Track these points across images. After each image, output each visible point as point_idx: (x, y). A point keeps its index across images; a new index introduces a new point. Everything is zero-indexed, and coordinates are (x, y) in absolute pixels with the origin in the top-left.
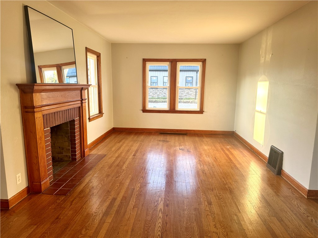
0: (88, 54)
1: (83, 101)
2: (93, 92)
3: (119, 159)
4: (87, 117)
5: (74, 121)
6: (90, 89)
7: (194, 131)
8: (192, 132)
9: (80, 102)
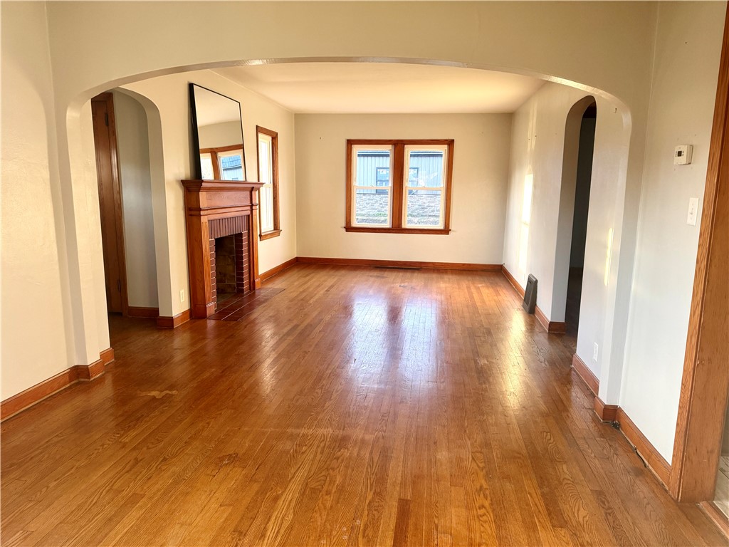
0: (260, 135)
1: (254, 208)
2: (265, 196)
3: (305, 294)
4: (259, 234)
5: (241, 235)
6: (262, 189)
7: (433, 263)
8: (429, 265)
9: (249, 208)
